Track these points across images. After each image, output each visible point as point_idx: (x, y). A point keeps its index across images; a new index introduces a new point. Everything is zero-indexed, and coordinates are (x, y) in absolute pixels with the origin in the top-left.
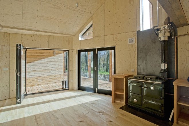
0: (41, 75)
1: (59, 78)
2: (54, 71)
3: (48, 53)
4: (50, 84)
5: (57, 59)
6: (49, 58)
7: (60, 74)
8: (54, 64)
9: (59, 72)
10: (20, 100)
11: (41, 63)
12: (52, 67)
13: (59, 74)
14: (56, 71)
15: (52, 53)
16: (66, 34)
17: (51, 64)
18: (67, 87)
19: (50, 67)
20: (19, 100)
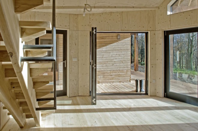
0: (102, 70)
1: (125, 75)
2: (118, 65)
3: (111, 38)
4: (113, 82)
5: (122, 46)
6: (111, 45)
7: (126, 69)
8: (118, 53)
9: (125, 66)
10: (95, 101)
11: (102, 52)
12: (115, 58)
13: (124, 69)
14: (121, 64)
15: (115, 37)
16: (145, 7)
17: (115, 53)
18: (144, 90)
19: (112, 58)
20: (94, 99)
